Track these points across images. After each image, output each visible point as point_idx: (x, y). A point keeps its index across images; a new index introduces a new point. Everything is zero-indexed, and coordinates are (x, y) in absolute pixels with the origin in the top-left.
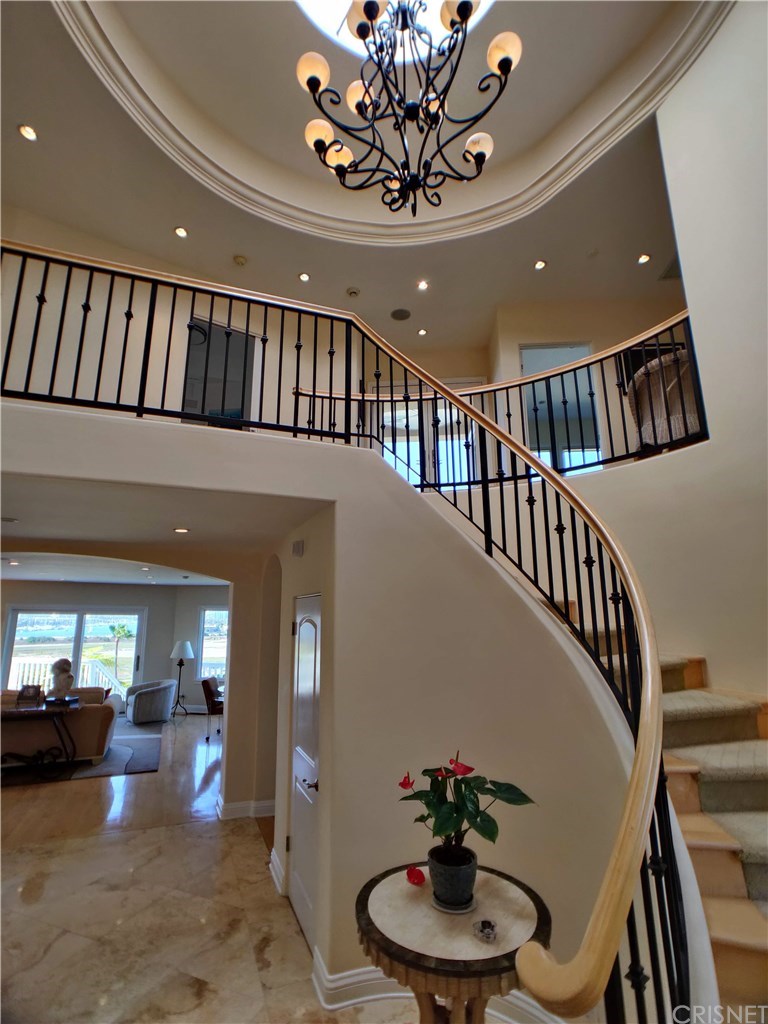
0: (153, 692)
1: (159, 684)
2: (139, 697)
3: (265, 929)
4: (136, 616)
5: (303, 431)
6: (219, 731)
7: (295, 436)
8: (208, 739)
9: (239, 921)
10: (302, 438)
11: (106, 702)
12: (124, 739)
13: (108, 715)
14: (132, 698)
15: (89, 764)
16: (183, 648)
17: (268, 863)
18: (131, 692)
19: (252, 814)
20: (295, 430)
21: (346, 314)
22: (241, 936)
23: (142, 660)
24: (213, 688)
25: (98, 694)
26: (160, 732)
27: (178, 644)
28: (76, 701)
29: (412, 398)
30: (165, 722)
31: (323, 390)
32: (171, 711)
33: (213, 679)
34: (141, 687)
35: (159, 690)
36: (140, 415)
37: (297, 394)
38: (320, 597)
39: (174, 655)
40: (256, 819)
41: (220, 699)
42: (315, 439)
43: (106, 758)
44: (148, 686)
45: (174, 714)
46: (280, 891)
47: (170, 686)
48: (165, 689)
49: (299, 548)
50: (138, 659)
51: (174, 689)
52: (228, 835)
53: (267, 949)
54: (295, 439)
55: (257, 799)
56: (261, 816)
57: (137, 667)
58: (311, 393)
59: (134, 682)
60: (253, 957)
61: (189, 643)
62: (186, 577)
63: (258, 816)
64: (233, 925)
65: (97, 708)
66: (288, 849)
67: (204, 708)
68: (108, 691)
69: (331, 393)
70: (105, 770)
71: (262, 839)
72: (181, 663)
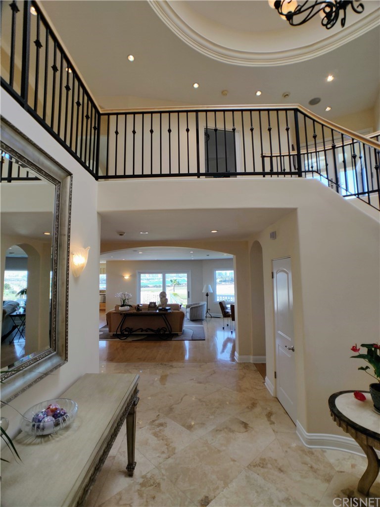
0: (197, 307)
1: (199, 304)
2: (192, 308)
3: (269, 409)
4: (186, 274)
5: (268, 174)
6: (228, 325)
7: (264, 176)
8: (223, 328)
9: (256, 404)
10: (268, 177)
11: (181, 310)
12: (188, 326)
13: (182, 315)
14: (189, 310)
15: (177, 335)
16: (207, 287)
17: (264, 383)
18: (188, 307)
19: (251, 361)
20: (264, 174)
21: (294, 106)
22: (258, 410)
23: (190, 293)
24: (224, 305)
25: (177, 307)
26: (202, 324)
27: (205, 286)
28: (169, 309)
29: (337, 146)
30: (203, 320)
31: (276, 152)
32: (205, 315)
33: (224, 301)
34: (191, 305)
35: (200, 306)
36: (199, 177)
37: (263, 157)
38: (291, 258)
39: (204, 291)
40: (254, 364)
41: (227, 311)
42: (275, 177)
43: (183, 334)
44: (194, 304)
45: (206, 317)
46: (272, 395)
47: (204, 304)
48: (202, 306)
49: (273, 235)
50: (189, 293)
51: (206, 305)
52: (242, 369)
53: (272, 417)
54: (264, 178)
55: (254, 355)
56: (256, 363)
57: (188, 296)
58: (270, 155)
59: (188, 302)
60: (266, 419)
61: (210, 286)
62: (208, 255)
63: (255, 362)
64: (254, 405)
65: (178, 312)
66: (275, 377)
67: (221, 315)
68: (181, 306)
69: (280, 153)
70: (184, 338)
71: (258, 372)
72: (207, 295)
